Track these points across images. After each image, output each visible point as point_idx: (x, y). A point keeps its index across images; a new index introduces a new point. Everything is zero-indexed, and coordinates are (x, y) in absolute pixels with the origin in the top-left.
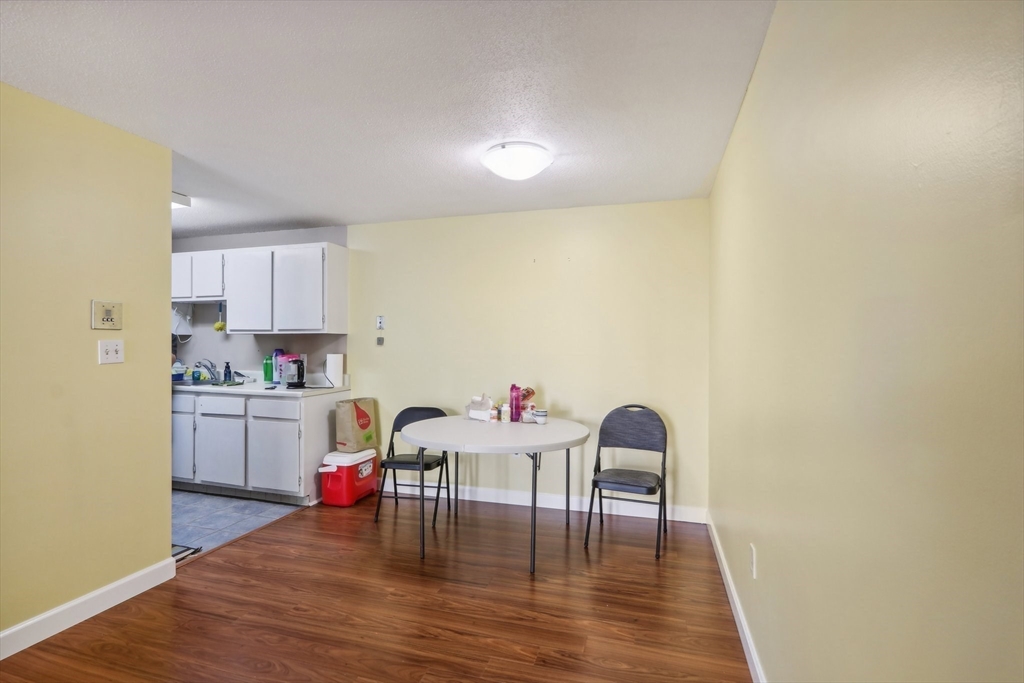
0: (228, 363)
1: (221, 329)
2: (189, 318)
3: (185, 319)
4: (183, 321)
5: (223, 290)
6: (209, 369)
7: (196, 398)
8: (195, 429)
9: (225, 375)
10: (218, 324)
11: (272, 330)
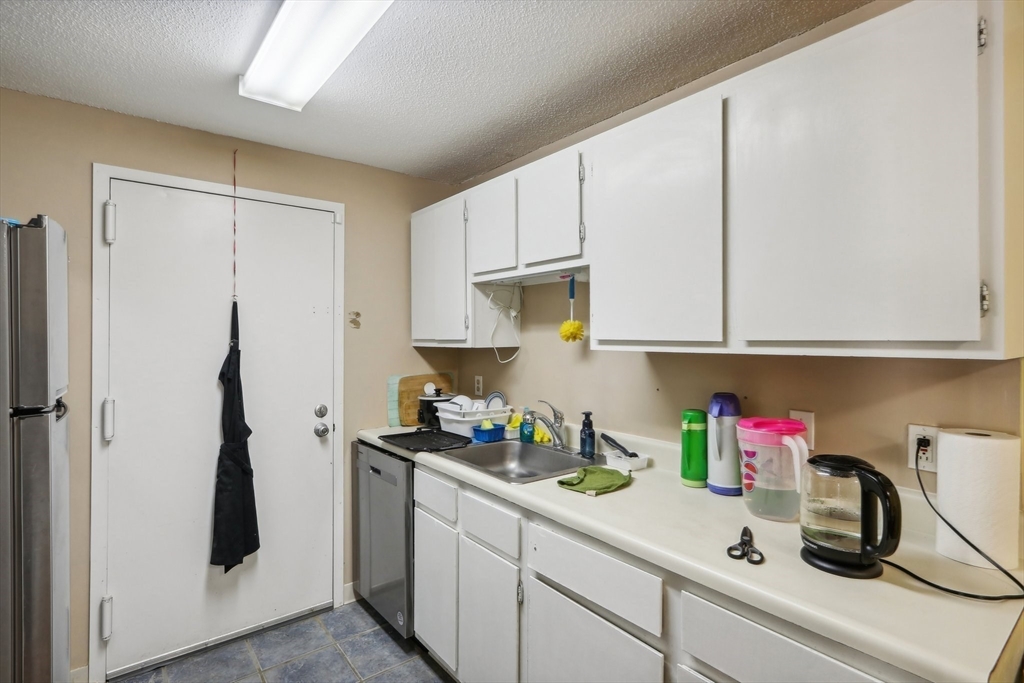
0: (588, 415)
1: (574, 337)
2: (513, 314)
3: (508, 316)
4: (504, 320)
5: (582, 240)
6: (550, 426)
7: (524, 522)
8: (521, 603)
9: (583, 441)
10: (569, 326)
11: (724, 343)
